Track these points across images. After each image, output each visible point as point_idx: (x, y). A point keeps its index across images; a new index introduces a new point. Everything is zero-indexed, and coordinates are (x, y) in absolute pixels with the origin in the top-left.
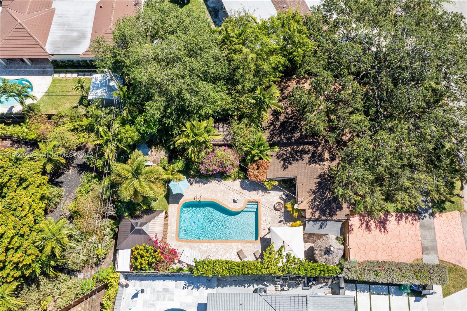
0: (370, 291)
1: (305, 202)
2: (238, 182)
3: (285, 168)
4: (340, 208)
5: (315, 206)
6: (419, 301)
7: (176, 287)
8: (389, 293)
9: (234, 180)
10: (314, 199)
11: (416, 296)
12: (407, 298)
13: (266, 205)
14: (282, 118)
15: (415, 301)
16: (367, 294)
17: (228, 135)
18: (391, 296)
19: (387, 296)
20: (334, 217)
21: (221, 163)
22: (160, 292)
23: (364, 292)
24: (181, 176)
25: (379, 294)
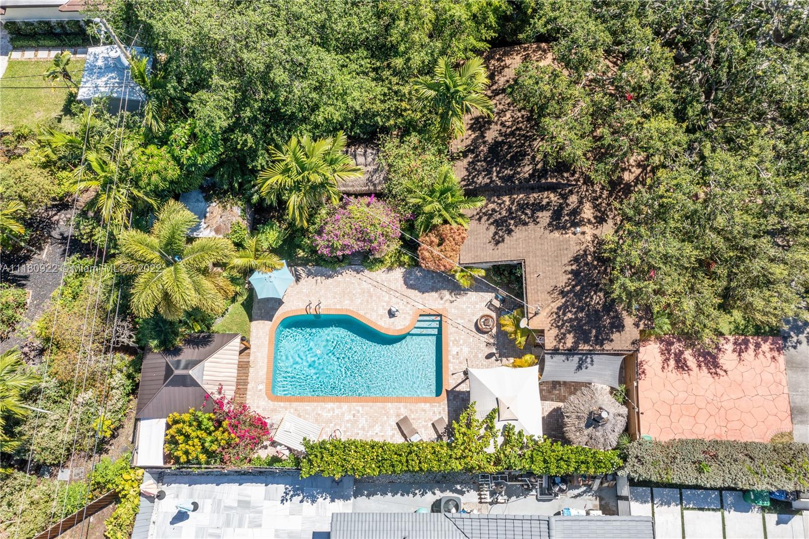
0: (681, 503)
1: (544, 314)
2: (399, 273)
3: (497, 241)
4: (619, 326)
5: (564, 322)
6: (786, 522)
7: (267, 497)
8: (722, 507)
9: (390, 269)
10: (564, 308)
11: (779, 513)
12: (760, 516)
13: (459, 321)
14: (491, 135)
15: (778, 523)
16: (675, 509)
17: (376, 171)
18: (726, 513)
19: (719, 514)
20: (607, 346)
21: (362, 232)
22: (231, 508)
23: (669, 504)
24: (275, 260)
25: (702, 509)
